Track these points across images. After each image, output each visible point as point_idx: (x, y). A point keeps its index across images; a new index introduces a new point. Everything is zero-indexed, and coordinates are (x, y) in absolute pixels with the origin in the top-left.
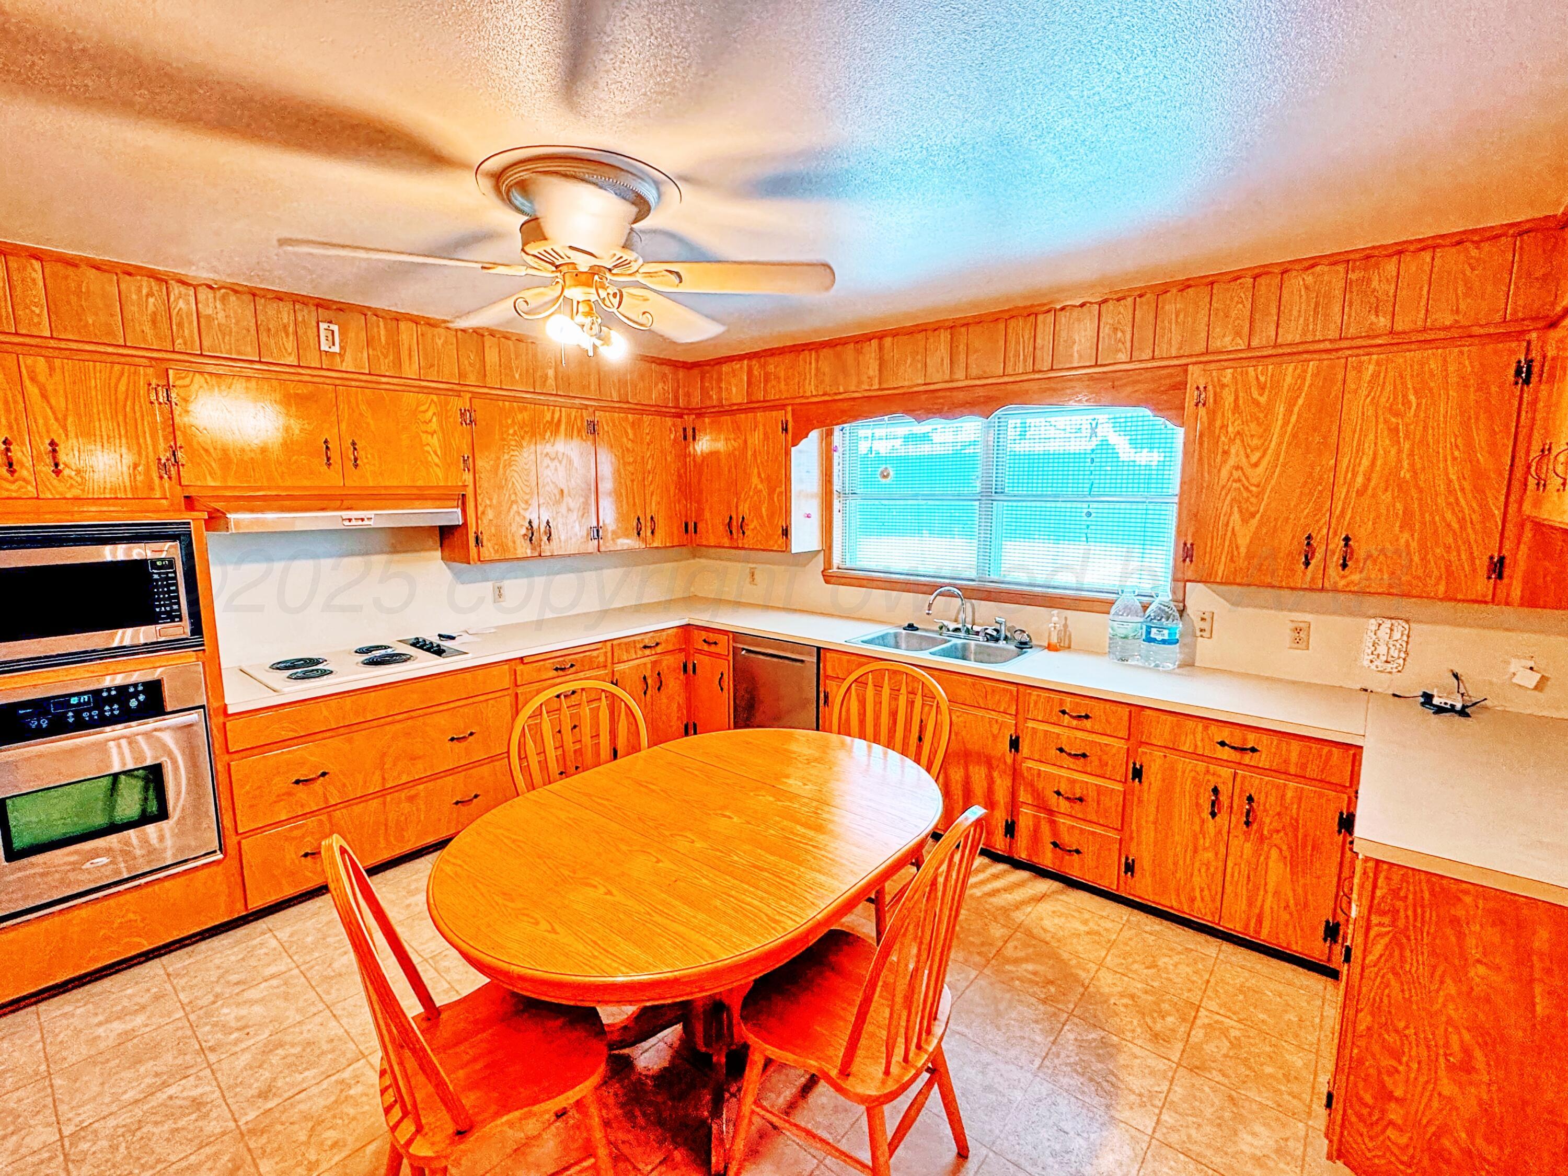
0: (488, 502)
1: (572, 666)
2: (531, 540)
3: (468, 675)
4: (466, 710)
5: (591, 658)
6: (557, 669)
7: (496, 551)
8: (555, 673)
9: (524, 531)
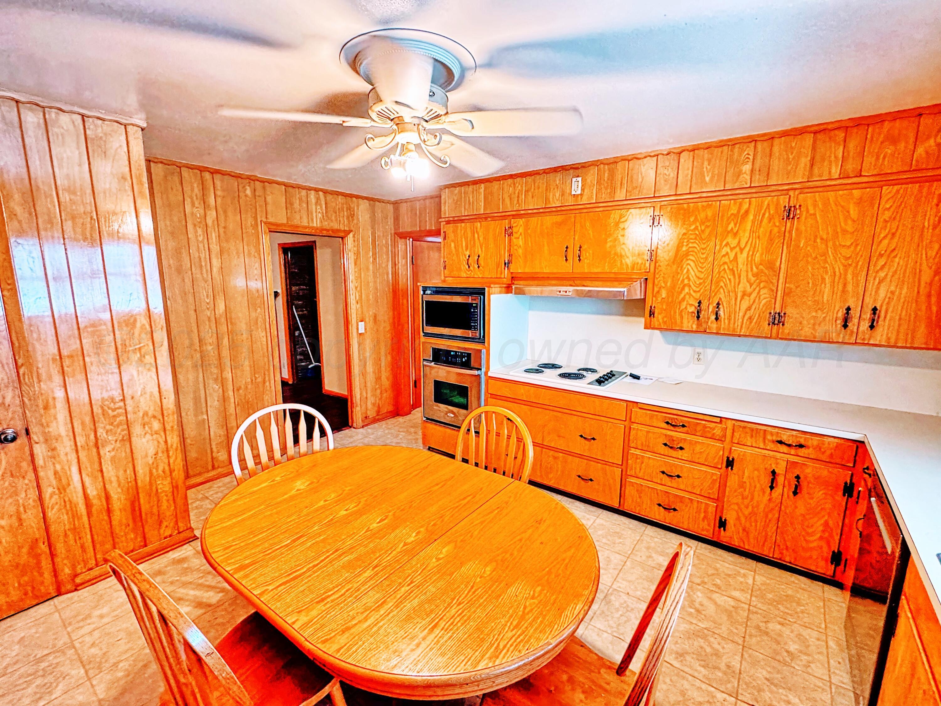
0: (663, 285)
1: (683, 426)
2: (698, 317)
3: (596, 400)
4: (593, 422)
5: (705, 427)
6: (667, 423)
7: (665, 323)
8: (665, 425)
9: (692, 309)
